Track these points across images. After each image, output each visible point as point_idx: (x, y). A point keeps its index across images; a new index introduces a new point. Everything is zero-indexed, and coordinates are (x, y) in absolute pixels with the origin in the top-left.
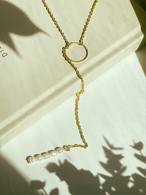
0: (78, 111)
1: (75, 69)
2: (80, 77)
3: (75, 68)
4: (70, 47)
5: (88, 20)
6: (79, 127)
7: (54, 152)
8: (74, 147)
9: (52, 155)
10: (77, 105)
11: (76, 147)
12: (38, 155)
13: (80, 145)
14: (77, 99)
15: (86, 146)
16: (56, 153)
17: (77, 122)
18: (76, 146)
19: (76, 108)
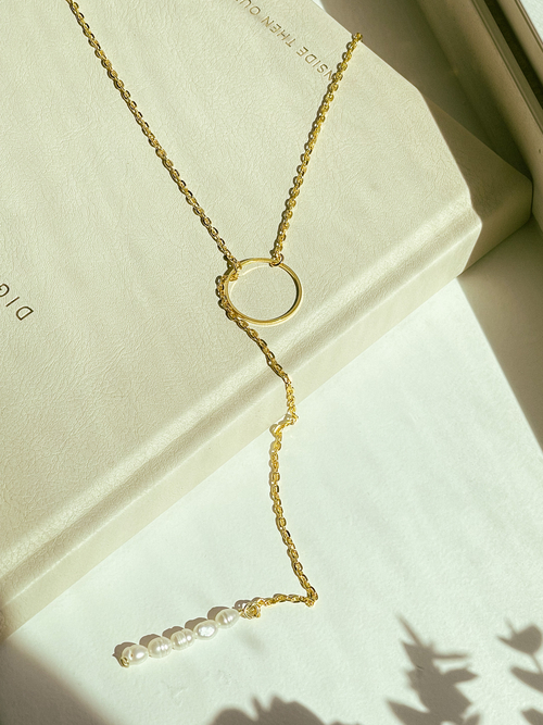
0: (279, 483)
1: (262, 346)
2: (277, 370)
3: (261, 343)
4: (243, 273)
5: (297, 183)
6: (286, 538)
7: (206, 626)
8: (273, 602)
9: (199, 634)
10: (274, 464)
11: (278, 603)
12: (154, 636)
13: (291, 597)
14: (276, 445)
15: (312, 596)
16: (213, 626)
17: (278, 519)
18: (278, 598)
19: (274, 476)
